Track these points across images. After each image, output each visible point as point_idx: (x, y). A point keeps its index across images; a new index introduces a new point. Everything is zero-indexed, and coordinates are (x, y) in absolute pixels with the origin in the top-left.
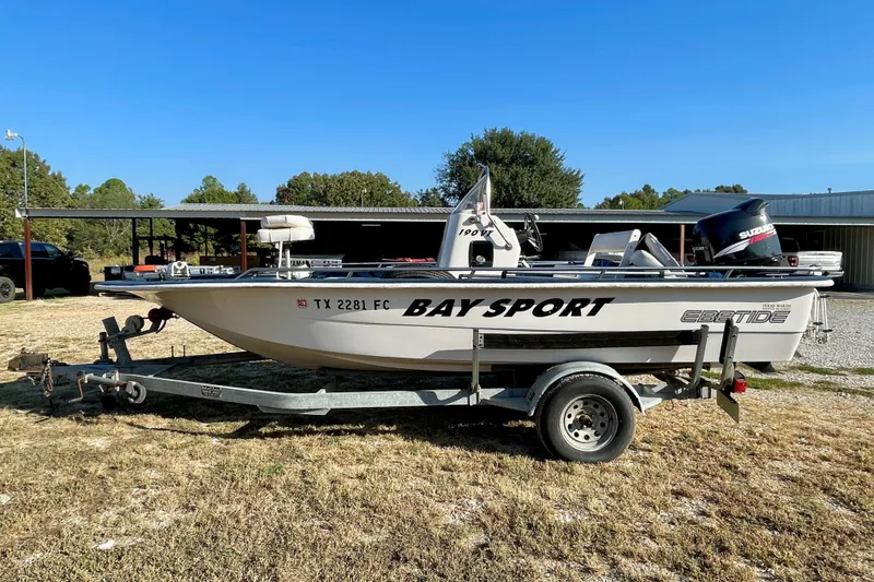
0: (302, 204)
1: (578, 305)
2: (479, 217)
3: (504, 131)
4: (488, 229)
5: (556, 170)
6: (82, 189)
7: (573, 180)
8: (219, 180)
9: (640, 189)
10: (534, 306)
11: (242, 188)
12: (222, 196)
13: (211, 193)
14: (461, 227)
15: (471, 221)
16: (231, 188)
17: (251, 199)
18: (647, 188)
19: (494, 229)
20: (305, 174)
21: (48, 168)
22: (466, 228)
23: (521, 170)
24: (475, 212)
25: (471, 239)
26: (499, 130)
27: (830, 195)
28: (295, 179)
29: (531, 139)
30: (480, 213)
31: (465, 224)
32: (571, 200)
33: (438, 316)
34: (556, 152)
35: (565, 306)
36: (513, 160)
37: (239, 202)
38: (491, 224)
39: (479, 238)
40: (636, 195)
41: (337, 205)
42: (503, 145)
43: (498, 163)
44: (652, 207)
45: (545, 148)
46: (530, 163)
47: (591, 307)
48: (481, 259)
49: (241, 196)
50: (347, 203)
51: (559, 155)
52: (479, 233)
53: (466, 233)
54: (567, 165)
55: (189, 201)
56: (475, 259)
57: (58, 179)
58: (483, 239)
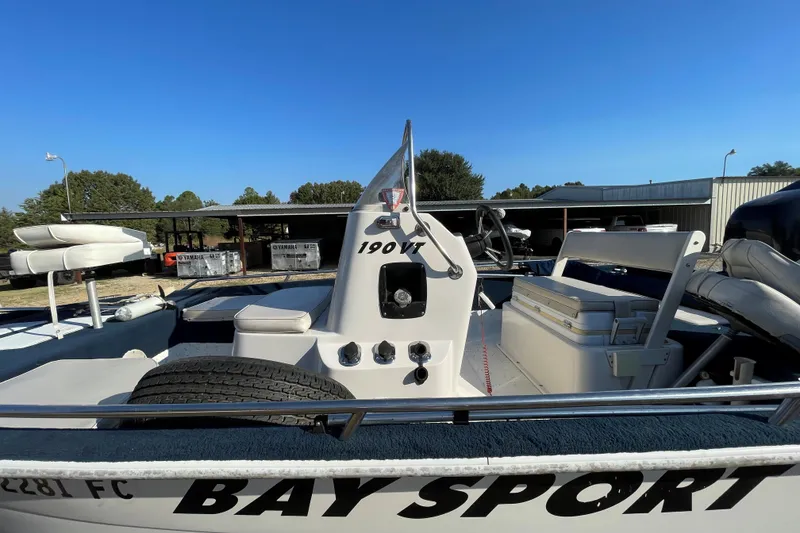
0: (306, 203)
1: (683, 484)
2: (397, 216)
3: (433, 151)
4: (416, 239)
5: (467, 175)
6: (168, 198)
7: (478, 182)
8: (255, 190)
9: (518, 186)
10: (553, 490)
11: (270, 194)
12: (256, 200)
13: (250, 198)
14: (363, 237)
15: (381, 224)
16: (263, 194)
17: (276, 201)
18: (522, 185)
19: (425, 239)
20: (309, 183)
21: (139, 185)
22: (372, 239)
23: (444, 176)
24: (388, 207)
25: (381, 259)
26: (429, 151)
27: (651, 185)
28: (303, 187)
29: (450, 155)
30: (398, 208)
31: (369, 231)
32: (477, 195)
33: (271, 517)
34: (466, 163)
35: (645, 487)
36: (439, 170)
37: (268, 203)
38: (421, 230)
39: (398, 257)
40: (516, 190)
41: (328, 202)
42: (433, 160)
43: (430, 172)
44: (526, 197)
45: (459, 161)
46: (450, 171)
47: (722, 486)
48: (403, 297)
49: (269, 199)
50: (335, 202)
51: (469, 165)
52: (398, 248)
53: (373, 249)
54: (475, 172)
55: (236, 203)
56: (391, 298)
57: (146, 192)
58: (405, 258)
